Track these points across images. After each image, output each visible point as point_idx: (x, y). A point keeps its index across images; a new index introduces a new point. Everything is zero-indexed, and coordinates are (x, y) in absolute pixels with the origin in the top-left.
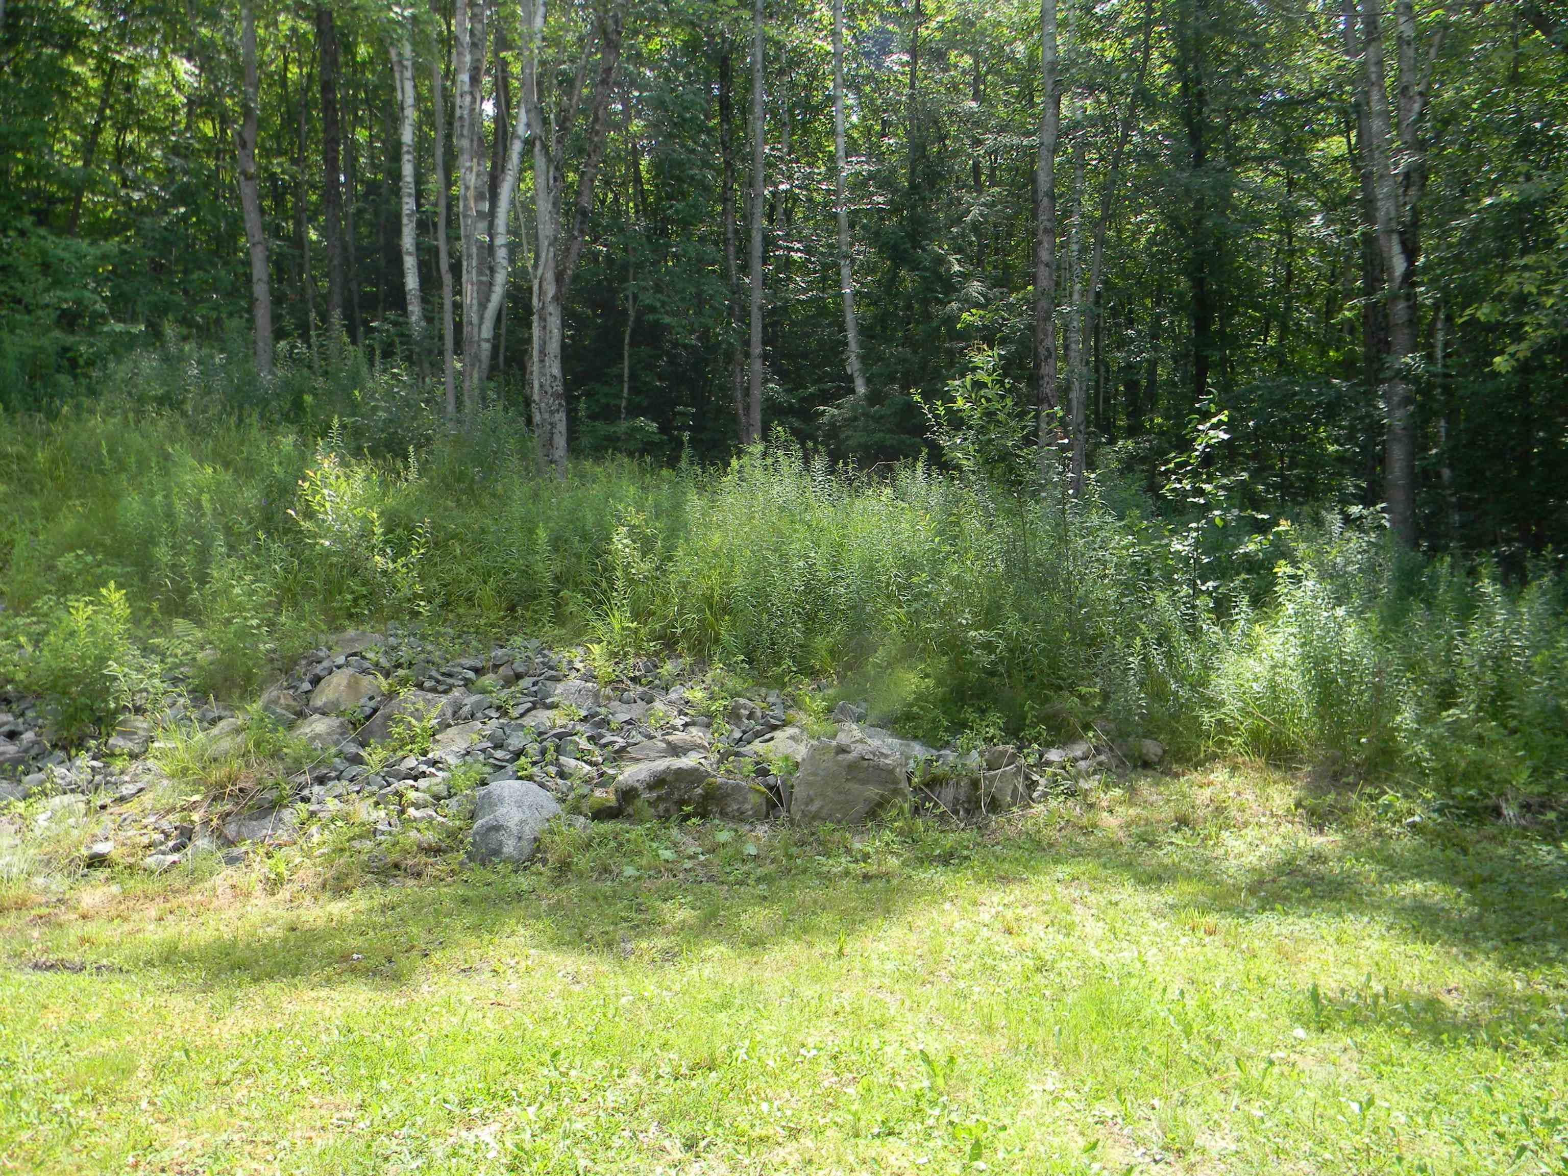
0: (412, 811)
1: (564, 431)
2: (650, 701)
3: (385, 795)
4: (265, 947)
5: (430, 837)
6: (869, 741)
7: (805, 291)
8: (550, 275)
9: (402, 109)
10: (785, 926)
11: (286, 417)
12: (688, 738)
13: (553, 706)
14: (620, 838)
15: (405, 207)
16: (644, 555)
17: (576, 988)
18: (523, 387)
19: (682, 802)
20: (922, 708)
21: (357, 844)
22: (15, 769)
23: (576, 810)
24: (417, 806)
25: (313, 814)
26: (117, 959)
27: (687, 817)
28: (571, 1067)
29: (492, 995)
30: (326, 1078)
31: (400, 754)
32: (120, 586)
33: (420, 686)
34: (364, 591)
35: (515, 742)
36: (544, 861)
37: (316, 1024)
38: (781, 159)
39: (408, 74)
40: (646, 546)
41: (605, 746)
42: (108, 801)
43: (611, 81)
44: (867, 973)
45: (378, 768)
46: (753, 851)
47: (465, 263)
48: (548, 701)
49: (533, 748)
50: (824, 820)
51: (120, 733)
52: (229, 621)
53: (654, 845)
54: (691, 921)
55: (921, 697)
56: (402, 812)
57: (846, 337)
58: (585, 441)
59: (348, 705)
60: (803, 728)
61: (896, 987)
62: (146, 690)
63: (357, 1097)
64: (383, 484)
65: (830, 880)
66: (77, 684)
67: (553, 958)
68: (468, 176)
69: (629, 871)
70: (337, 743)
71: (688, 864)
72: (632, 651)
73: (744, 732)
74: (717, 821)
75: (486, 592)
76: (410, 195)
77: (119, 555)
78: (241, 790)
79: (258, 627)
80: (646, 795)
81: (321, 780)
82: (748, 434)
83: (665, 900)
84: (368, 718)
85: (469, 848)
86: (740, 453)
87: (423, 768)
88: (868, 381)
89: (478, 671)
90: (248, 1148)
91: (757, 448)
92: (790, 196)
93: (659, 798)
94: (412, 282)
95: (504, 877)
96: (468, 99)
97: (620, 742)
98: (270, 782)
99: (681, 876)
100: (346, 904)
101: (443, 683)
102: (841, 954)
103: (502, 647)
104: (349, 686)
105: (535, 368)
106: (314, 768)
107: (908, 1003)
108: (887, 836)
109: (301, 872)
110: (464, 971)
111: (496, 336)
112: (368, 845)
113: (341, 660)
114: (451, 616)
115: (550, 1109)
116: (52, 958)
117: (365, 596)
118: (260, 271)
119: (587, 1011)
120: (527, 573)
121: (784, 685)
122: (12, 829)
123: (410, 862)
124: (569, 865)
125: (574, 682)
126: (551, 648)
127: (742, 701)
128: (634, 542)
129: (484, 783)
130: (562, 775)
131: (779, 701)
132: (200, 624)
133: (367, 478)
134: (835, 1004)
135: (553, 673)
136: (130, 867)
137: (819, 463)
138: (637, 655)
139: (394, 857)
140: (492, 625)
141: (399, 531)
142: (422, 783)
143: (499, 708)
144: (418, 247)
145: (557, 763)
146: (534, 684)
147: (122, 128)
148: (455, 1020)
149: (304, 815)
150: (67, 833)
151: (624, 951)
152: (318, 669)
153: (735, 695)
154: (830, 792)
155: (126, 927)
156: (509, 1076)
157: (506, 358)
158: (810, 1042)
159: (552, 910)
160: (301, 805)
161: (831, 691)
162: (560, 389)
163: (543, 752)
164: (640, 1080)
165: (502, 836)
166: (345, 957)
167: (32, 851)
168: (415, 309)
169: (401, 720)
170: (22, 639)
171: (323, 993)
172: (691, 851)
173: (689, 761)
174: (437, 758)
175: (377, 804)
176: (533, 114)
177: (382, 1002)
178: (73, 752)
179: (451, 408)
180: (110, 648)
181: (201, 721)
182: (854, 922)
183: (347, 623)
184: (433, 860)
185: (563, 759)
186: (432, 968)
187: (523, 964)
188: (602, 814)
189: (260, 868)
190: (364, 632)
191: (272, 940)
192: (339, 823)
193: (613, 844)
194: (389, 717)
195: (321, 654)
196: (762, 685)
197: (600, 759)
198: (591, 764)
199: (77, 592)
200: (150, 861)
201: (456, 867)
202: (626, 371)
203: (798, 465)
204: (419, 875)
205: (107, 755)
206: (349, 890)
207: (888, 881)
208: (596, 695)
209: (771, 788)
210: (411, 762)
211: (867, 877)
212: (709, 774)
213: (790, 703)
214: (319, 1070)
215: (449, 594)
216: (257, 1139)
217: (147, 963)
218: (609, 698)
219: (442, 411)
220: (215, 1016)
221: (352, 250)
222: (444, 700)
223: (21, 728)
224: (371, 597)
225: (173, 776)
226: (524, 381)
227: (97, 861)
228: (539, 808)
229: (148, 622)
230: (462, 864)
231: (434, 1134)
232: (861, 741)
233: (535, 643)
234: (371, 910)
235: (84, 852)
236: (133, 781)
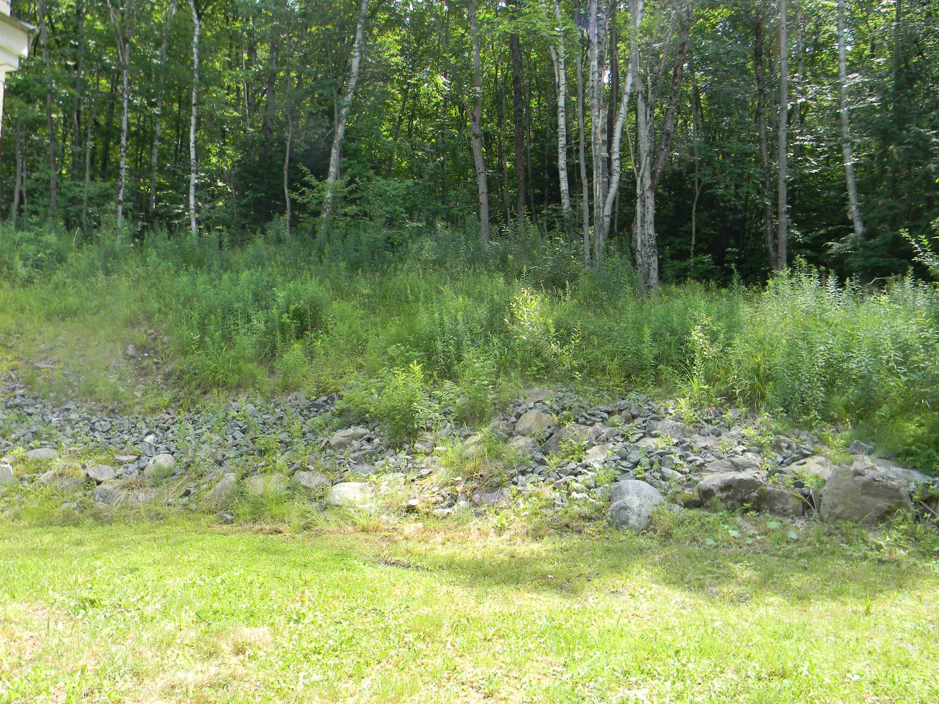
0: (574, 494)
1: (657, 268)
2: (719, 435)
3: (559, 484)
4: (499, 565)
5: (586, 510)
6: (878, 468)
7: (815, 167)
8: (647, 174)
9: (559, 87)
10: (822, 589)
11: (497, 268)
12: (745, 459)
13: (656, 436)
14: (702, 520)
15: (560, 143)
16: (712, 343)
17: (684, 612)
18: (631, 242)
19: (743, 501)
20: (919, 447)
21: (544, 511)
22: (371, 458)
23: (673, 501)
24: (578, 492)
25: (519, 492)
26: (425, 563)
27: (747, 510)
28: (689, 661)
29: (632, 609)
30: (543, 646)
31: (566, 460)
32: (419, 363)
33: (576, 421)
34: (543, 365)
35: (634, 457)
36: (655, 531)
37: (533, 613)
38: (799, 83)
39: (562, 66)
40: (713, 337)
41: (690, 462)
42: (415, 477)
43: (685, 50)
44: (890, 628)
45: (554, 468)
46: (795, 537)
47: (595, 172)
48: (653, 432)
49: (645, 461)
50: (845, 520)
51: (420, 442)
52: (472, 382)
53: (726, 527)
54: (754, 578)
55: (917, 439)
56: (569, 494)
57: (847, 195)
58: (669, 273)
59: (536, 430)
60: (828, 457)
61: (915, 641)
62: (431, 419)
63: (562, 660)
64: (552, 303)
65: (853, 560)
66: (399, 414)
67: (667, 590)
68: (597, 121)
69: (710, 542)
70: (531, 452)
71: (749, 541)
72: (706, 403)
73: (785, 458)
74: (767, 515)
75: (613, 366)
76: (563, 136)
77: (417, 346)
78: (481, 476)
79: (488, 385)
80: (719, 494)
81: (523, 473)
82: (777, 263)
83: (736, 563)
84: (548, 438)
85: (609, 518)
86: (773, 276)
87: (580, 469)
88: (865, 223)
89: (609, 413)
90: (506, 679)
91: (785, 272)
92: (805, 106)
93: (728, 497)
94: (564, 186)
95: (630, 538)
96: (596, 75)
97: (700, 460)
98: (496, 472)
99: (745, 548)
100: (540, 545)
101: (590, 420)
102: (868, 612)
103: (623, 399)
104: (536, 419)
105: (639, 231)
106: (519, 466)
107: (926, 653)
108: (895, 534)
109: (515, 524)
110: (613, 592)
111: (613, 213)
112: (550, 512)
113: (531, 405)
114: (592, 380)
115: (679, 686)
116: (394, 559)
117: (543, 368)
118: (483, 187)
119: (693, 627)
120: (638, 354)
121: (811, 428)
122: (370, 489)
123: (575, 524)
124: (671, 535)
125: (669, 422)
126: (653, 401)
127: (782, 437)
128: (705, 335)
129: (616, 480)
130: (663, 478)
131: (808, 438)
132: (457, 383)
133: (543, 301)
134: (868, 645)
135: (655, 415)
136: (427, 514)
137: (832, 281)
138: (709, 406)
139: (566, 520)
140: (617, 386)
141: (562, 331)
142: (580, 478)
143: (623, 436)
144: (567, 164)
145: (659, 470)
146: (644, 422)
147: (412, 118)
148: (613, 621)
149: (515, 492)
150: (396, 493)
151: (711, 592)
152: (519, 410)
153: (776, 433)
154: (849, 501)
155: (428, 546)
156: (650, 661)
157: (618, 225)
158: (853, 669)
159: (663, 562)
160: (513, 486)
161: (847, 433)
162: (654, 242)
163: (652, 464)
164: (735, 677)
165: (629, 513)
166: (544, 576)
167: (380, 502)
168: (566, 201)
169: (567, 441)
170: (373, 390)
171: (535, 595)
172: (751, 532)
173: (746, 475)
174: (588, 464)
175: (554, 488)
176: (637, 79)
177: (568, 605)
178: (398, 450)
179: (587, 257)
180: (414, 396)
181: (459, 436)
182: (875, 592)
183: (534, 383)
184: (587, 524)
185: (664, 469)
186: (594, 589)
187: (649, 593)
188: (689, 504)
189: (494, 520)
190: (543, 389)
191: (502, 562)
192: (534, 498)
193: (698, 524)
194: (560, 439)
195: (520, 401)
196: (795, 427)
197: (687, 470)
198: (682, 473)
199: (397, 365)
200: (438, 512)
201: (602, 529)
202: (694, 228)
203: (815, 282)
204: (580, 532)
205: (413, 453)
206: (542, 537)
207: (898, 566)
208: (683, 430)
209: (806, 496)
210: (573, 465)
211: (881, 562)
212: (761, 484)
213: (816, 440)
214: (539, 640)
215: (591, 368)
216: (511, 675)
217: (440, 567)
218: (691, 432)
219: (582, 260)
220: (479, 600)
221: (530, 170)
222: (590, 429)
223: (373, 437)
224: (548, 369)
225: (447, 466)
226: (631, 238)
227: (411, 509)
228: (651, 498)
229: (431, 382)
230: (604, 528)
231: (609, 688)
232: (872, 468)
233: (643, 397)
234: (555, 550)
235: (404, 504)
236: (427, 467)
